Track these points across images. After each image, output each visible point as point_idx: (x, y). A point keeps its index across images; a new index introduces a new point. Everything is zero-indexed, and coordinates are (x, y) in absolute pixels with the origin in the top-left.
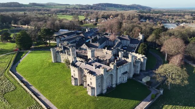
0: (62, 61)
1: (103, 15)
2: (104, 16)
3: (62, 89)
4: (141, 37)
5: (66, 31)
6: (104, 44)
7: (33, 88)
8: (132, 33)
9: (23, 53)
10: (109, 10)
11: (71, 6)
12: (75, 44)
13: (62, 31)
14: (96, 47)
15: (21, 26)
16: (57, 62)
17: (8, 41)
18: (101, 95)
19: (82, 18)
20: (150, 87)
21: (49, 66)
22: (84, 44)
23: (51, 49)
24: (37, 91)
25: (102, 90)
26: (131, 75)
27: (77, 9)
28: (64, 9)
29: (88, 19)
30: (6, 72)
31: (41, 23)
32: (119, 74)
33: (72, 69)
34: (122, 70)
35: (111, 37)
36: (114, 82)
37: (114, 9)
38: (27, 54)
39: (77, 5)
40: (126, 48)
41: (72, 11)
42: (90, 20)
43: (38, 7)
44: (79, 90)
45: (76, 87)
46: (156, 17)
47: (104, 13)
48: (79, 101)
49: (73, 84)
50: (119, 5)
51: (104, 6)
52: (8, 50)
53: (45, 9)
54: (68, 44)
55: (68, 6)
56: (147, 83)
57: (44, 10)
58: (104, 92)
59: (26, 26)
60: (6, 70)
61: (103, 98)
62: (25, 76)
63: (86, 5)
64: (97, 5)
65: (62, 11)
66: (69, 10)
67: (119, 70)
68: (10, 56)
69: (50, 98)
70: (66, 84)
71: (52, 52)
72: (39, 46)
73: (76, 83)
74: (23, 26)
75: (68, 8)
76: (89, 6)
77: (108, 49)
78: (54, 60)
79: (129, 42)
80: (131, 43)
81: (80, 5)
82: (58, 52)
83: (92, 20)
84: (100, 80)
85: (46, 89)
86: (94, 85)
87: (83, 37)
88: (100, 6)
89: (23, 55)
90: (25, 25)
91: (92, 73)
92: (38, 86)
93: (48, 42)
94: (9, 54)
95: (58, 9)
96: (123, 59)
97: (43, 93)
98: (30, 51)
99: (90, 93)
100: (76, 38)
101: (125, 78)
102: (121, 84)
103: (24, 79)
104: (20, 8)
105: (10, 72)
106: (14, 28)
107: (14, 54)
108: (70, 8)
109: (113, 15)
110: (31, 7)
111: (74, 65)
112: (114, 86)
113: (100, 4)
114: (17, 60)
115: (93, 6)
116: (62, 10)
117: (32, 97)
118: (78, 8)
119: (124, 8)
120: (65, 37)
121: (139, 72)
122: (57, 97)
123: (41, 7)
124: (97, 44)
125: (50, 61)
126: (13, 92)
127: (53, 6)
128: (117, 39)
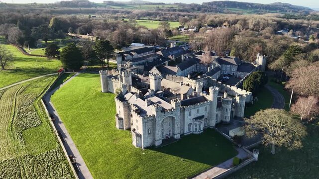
0: (114, 92)
1: (212, 21)
2: (214, 22)
3: (99, 132)
4: (260, 60)
5: (140, 46)
6: (191, 69)
7: (62, 126)
8: (247, 54)
9: (68, 75)
10: (228, 13)
11: (166, 6)
13: (135, 46)
14: (173, 73)
15: (80, 35)
16: (108, 92)
17: (54, 57)
18: (152, 147)
19: (174, 25)
20: (240, 146)
21: (95, 97)
22: (155, 68)
23: (100, 73)
24: (65, 131)
25: (154, 140)
26: (213, 123)
27: (175, 10)
28: (154, 11)
29: (185, 28)
30: (38, 101)
31: (107, 31)
32: (188, 119)
35: (204, 58)
36: (177, 130)
37: (237, 12)
38: (73, 78)
39: (177, 4)
40: (228, 78)
41: (165, 14)
42: (188, 29)
43: (115, 7)
44: (123, 137)
45: (120, 131)
46: (314, 25)
47: (216, 18)
48: (116, 152)
49: (118, 126)
50: (249, 4)
51: (222, 5)
52: (51, 69)
53: (124, 10)
54: (131, 66)
55: (160, 6)
56: (236, 138)
57: (123, 12)
58: (158, 143)
59: (87, 37)
60: (37, 98)
61: (152, 153)
62: (58, 108)
63: (190, 5)
64: (209, 3)
65: (149, 14)
66: (161, 12)
68: (51, 78)
69: (79, 144)
70: (108, 125)
72: (93, 67)
73: (121, 124)
74: (83, 36)
75: (160, 10)
76: (196, 5)
77: (191, 78)
78: (104, 89)
79: (235, 68)
80: (238, 70)
81: (180, 5)
83: (189, 30)
85: (79, 128)
86: (140, 131)
87: (161, 55)
88: (214, 6)
89: (68, 78)
92: (69, 124)
93: (106, 61)
94: (50, 76)
95: (144, 10)
96: (201, 94)
97: (72, 134)
98: (78, 74)
99: (134, 143)
100: (148, 57)
101: (199, 128)
102: (192, 136)
103: (56, 113)
104: (89, 9)
105: (42, 100)
106: (70, 38)
107: (56, 76)
108: (165, 9)
109: (229, 22)
110: (105, 7)
112: (177, 136)
113: (215, 3)
114: (56, 86)
115: (202, 5)
116: (150, 12)
117: (56, 139)
118: (177, 9)
119: (258, 10)
120: (132, 55)
121: (228, 120)
122: (88, 142)
123: (120, 8)
124: (175, 69)
125: (99, 90)
126: (35, 128)
127: (138, 6)
128: (214, 62)
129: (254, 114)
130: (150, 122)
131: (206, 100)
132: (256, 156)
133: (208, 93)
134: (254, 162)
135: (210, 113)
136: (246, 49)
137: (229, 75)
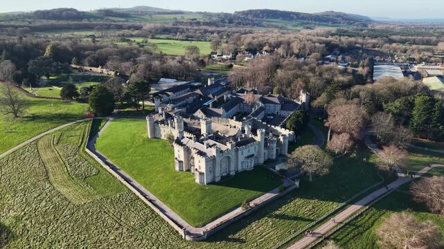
0: (163, 137)
1: (250, 44)
2: (252, 45)
3: (161, 175)
4: (303, 98)
5: (172, 82)
6: (234, 110)
7: (122, 172)
8: (291, 90)
9: (100, 121)
10: (269, 26)
11: (187, 17)
12: (184, 110)
13: (164, 82)
14: (218, 115)
16: (155, 138)
17: (73, 100)
18: (212, 183)
19: (205, 49)
20: (284, 177)
21: (144, 144)
22: (199, 110)
23: (147, 118)
24: (128, 176)
25: (214, 177)
26: (262, 161)
27: (198, 23)
28: (170, 25)
29: (218, 54)
30: (81, 151)
32: (241, 158)
33: (177, 148)
34: (245, 151)
35: (247, 97)
36: (232, 168)
37: (280, 25)
38: (108, 123)
39: (200, 13)
40: (272, 117)
41: (187, 30)
42: (222, 55)
43: (116, 19)
44: (185, 177)
45: (181, 173)
46: (370, 45)
47: (254, 38)
48: (183, 189)
49: (177, 168)
50: (294, 13)
51: (261, 15)
52: (75, 115)
53: (130, 24)
54: (173, 109)
55: (179, 17)
56: (282, 171)
57: (129, 28)
58: (217, 179)
59: (99, 70)
60: (80, 147)
61: (215, 187)
62: (109, 157)
63: (218, 15)
64: (243, 13)
65: (165, 31)
66: (181, 26)
67: (240, 152)
68: (82, 126)
69: (145, 185)
70: (167, 169)
71: (148, 122)
72: (126, 110)
73: (181, 167)
74: (94, 69)
75: (181, 23)
76: (226, 15)
77: (237, 120)
78: (151, 135)
79: (278, 107)
80: (282, 109)
81: (205, 14)
82: (157, 122)
83: (224, 57)
84: (211, 163)
85: (140, 174)
86: (203, 170)
87: (200, 95)
88: (250, 17)
89: (102, 124)
90: (98, 67)
91: (201, 153)
92: (129, 171)
93: (141, 103)
94: (80, 123)
95: (159, 25)
96: (250, 136)
97: (135, 178)
98: (111, 119)
99: (197, 181)
100: (187, 97)
101: (250, 165)
102: (245, 172)
103: (108, 161)
104: (80, 23)
105: (87, 150)
106: (76, 72)
107: (87, 122)
108: (185, 21)
109: (270, 46)
110: (102, 18)
111: (179, 142)
112: (233, 173)
113: (250, 12)
114: (94, 133)
115: (234, 15)
116: (167, 26)
117: (122, 184)
118: (202, 21)
119: (306, 21)
120: (168, 95)
121: (274, 157)
122: (154, 184)
123: (124, 19)
124: (220, 111)
125: (145, 136)
126: (96, 176)
127: (147, 17)
128: (257, 102)
129: (294, 150)
130: (211, 161)
131: (254, 140)
132: (297, 184)
133: (256, 135)
134: (296, 189)
135: (259, 153)
136: (289, 84)
137: (273, 115)
